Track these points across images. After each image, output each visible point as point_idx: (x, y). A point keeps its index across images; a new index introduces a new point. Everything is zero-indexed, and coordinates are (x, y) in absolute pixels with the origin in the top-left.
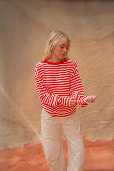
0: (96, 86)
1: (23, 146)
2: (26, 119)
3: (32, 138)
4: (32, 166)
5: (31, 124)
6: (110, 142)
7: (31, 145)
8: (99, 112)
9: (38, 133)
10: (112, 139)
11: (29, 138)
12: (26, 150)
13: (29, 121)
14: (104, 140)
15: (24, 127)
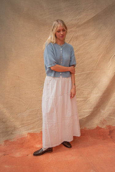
0: (79, 74)
1: (4, 143)
2: (5, 112)
3: (12, 133)
4: (17, 158)
5: (11, 117)
6: (95, 129)
7: (12, 141)
8: (84, 100)
9: (19, 127)
10: (96, 127)
11: (10, 133)
12: (7, 146)
13: (9, 115)
14: (88, 129)
15: (3, 121)
